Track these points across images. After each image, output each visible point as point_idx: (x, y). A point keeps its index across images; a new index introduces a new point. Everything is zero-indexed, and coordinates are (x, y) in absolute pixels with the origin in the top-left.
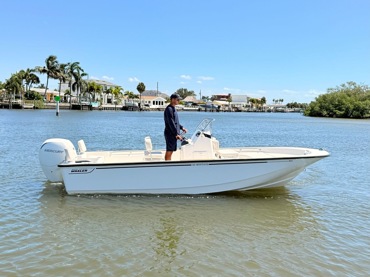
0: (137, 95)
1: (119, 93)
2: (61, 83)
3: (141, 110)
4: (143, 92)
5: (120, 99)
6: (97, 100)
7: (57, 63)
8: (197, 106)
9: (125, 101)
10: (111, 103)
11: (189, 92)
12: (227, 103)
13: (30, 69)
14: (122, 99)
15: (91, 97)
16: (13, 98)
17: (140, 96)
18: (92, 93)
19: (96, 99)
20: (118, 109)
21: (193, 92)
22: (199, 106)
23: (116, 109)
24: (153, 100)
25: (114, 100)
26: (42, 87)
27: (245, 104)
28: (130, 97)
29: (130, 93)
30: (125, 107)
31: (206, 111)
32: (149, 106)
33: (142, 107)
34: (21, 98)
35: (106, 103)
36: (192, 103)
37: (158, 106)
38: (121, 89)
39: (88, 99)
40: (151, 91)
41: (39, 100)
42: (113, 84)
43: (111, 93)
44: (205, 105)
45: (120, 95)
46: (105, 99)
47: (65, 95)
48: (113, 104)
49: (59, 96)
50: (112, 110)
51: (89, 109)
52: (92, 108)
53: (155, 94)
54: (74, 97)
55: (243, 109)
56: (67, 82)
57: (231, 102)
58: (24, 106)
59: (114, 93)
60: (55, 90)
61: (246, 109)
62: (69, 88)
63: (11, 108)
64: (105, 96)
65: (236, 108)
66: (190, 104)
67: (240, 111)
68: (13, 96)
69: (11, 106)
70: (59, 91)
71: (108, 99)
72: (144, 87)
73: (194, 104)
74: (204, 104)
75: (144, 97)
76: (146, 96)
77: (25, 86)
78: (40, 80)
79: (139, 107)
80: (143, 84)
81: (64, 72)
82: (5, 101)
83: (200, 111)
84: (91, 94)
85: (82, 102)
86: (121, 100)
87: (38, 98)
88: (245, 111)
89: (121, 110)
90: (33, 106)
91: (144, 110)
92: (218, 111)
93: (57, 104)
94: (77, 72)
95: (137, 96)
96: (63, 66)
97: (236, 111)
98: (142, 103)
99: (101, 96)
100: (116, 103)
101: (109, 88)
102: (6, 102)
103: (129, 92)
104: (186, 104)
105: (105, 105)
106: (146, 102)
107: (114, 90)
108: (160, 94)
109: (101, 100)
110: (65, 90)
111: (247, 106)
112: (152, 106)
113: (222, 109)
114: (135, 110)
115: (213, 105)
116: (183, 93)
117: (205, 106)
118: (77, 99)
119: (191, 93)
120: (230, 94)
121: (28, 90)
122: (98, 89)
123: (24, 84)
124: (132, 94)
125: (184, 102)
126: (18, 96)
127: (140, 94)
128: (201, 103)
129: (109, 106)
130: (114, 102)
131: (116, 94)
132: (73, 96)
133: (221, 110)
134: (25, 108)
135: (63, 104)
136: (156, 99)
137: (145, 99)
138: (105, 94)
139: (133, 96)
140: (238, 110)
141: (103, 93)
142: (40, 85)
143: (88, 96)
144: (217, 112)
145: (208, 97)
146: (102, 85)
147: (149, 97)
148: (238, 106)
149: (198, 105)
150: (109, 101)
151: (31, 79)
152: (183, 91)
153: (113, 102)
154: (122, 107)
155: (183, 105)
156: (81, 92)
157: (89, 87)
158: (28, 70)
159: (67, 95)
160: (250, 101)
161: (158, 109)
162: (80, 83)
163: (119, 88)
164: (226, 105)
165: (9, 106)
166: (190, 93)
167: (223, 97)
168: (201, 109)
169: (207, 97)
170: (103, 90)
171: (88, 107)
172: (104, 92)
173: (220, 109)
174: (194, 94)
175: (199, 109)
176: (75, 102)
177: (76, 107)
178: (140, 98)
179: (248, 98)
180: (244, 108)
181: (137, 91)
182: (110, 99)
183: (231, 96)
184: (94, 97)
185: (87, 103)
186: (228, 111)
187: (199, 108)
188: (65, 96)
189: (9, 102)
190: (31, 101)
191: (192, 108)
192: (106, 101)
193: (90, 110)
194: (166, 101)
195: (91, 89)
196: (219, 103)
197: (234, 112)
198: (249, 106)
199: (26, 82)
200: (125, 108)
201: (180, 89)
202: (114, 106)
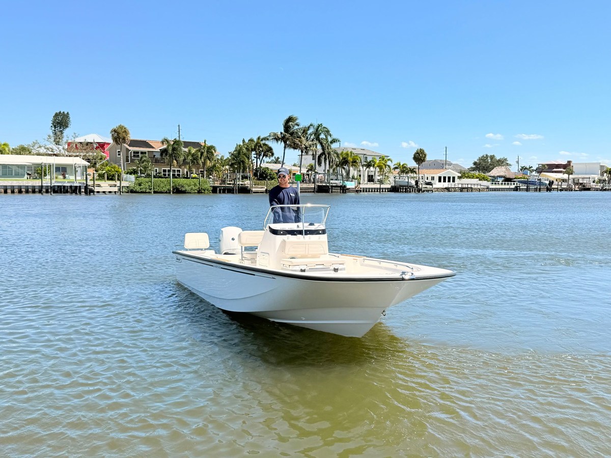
0: (412, 168)
1: (385, 165)
2: (302, 155)
3: (419, 190)
4: (423, 163)
5: (387, 174)
6: (353, 178)
7: (298, 125)
8: (513, 183)
9: (395, 178)
10: (373, 182)
11: (499, 160)
12: (566, 176)
13: (261, 137)
14: (390, 175)
15: (344, 174)
16: (239, 179)
17: (417, 170)
18: (346, 167)
19: (351, 176)
20: (384, 190)
21: (506, 160)
22: (515, 183)
23: (381, 190)
24: (439, 175)
25: (377, 178)
26: (277, 161)
27: (597, 177)
28: (403, 172)
29: (403, 165)
30: (395, 187)
31: (527, 190)
32: (432, 185)
33: (422, 185)
34: (250, 178)
35: (366, 182)
36: (504, 177)
37: (446, 185)
38: (389, 160)
39: (340, 177)
40: (435, 160)
41: (272, 180)
42: (376, 153)
43: (374, 166)
44: (526, 180)
45: (386, 170)
46: (364, 176)
47: (308, 171)
48: (376, 183)
49: (299, 174)
50: (375, 191)
51: (341, 191)
52: (346, 190)
53: (441, 165)
54: (320, 174)
55: (594, 187)
56: (311, 153)
57: (572, 174)
58: (253, 189)
59: (378, 166)
60: (294, 165)
61: (599, 186)
62: (313, 162)
63: (236, 193)
64: (365, 172)
65: (581, 184)
66: (500, 180)
67: (589, 189)
68: (239, 176)
69: (236, 190)
70: (300, 167)
71: (369, 176)
72: (424, 156)
73: (508, 180)
74: (524, 178)
75: (425, 171)
76: (427, 168)
77: (255, 161)
78: (274, 151)
79: (417, 187)
80: (423, 151)
81: (307, 138)
82: (228, 182)
83: (517, 190)
84: (344, 168)
85: (331, 181)
86: (388, 177)
87: (271, 177)
88: (597, 190)
89: (388, 191)
90: (264, 189)
91: (424, 191)
92: (549, 190)
93: (298, 186)
94: (325, 138)
95: (413, 170)
96: (305, 131)
97: (581, 190)
98: (421, 180)
99: (360, 171)
100: (381, 182)
101: (371, 160)
102: (230, 184)
103: (401, 165)
104: (494, 179)
105: (365, 185)
106: (427, 179)
107: (378, 162)
108: (450, 164)
109: (358, 177)
110: (308, 164)
111: (600, 181)
112: (437, 185)
113: (557, 187)
114: (410, 192)
115: (540, 180)
116: (488, 162)
117: (527, 183)
118: (325, 177)
119: (503, 162)
120: (569, 162)
121: (258, 166)
122: (354, 162)
123: (253, 158)
124: (405, 167)
125: (491, 176)
126: (246, 175)
127: (417, 166)
128: (520, 177)
129: (371, 185)
130: (378, 180)
131: (381, 168)
132: (319, 172)
133: (554, 189)
134: (254, 192)
135: (305, 186)
136: (443, 173)
137: (426, 174)
138: (365, 168)
139: (407, 169)
140: (585, 188)
141: (361, 167)
142: (273, 158)
143: (340, 172)
144: (547, 191)
145: (532, 167)
146: (360, 156)
147: (432, 171)
148: (585, 182)
149: (514, 181)
150: (371, 179)
151: (263, 151)
152: (489, 158)
153: (376, 180)
154: (389, 186)
155: (489, 181)
156: (330, 167)
157: (341, 158)
158: (259, 138)
159: (310, 172)
160: (606, 172)
161: (446, 188)
162: (329, 154)
163: (386, 159)
164: (564, 180)
165: (234, 190)
166: (501, 162)
167: (558, 166)
168: (520, 187)
169: (530, 168)
170: (361, 162)
171: (339, 188)
172: (363, 166)
173: (553, 187)
174: (507, 164)
175: (516, 187)
176: (321, 182)
177: (323, 190)
178: (417, 172)
179: (602, 167)
180: (594, 184)
181: (414, 161)
182: (372, 176)
183: (572, 165)
184: (348, 173)
185: (339, 183)
186: (566, 190)
187: (516, 185)
188: (308, 173)
189: (234, 184)
190: (263, 182)
191: (503, 187)
192: (366, 179)
193: (343, 192)
194: (460, 175)
195: (344, 162)
196: (550, 177)
197: (577, 191)
198: (605, 181)
199: (256, 156)
200: (394, 189)
201: (483, 156)
202: (378, 186)
